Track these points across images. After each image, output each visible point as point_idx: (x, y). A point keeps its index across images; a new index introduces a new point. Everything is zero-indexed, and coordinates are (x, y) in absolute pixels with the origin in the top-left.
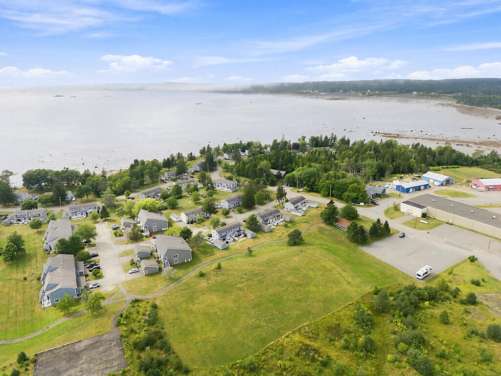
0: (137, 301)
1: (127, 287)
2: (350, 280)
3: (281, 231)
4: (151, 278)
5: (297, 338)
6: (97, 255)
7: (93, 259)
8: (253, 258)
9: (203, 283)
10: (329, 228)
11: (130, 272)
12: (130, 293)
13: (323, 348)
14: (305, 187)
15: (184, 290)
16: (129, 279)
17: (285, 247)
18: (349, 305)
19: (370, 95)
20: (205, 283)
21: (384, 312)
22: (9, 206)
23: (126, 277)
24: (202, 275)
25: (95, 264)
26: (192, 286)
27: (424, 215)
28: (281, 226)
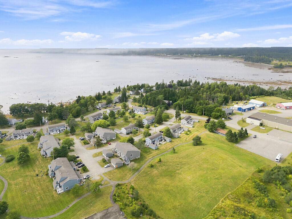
0: (119, 185)
1: (107, 176)
2: (241, 165)
3: (185, 137)
4: (120, 170)
5: (228, 202)
6: (79, 157)
7: (77, 159)
8: (176, 154)
9: (155, 172)
10: (211, 133)
11: (105, 166)
13: (246, 207)
14: (187, 110)
15: (145, 176)
16: (106, 171)
17: (191, 147)
18: (248, 180)
20: (156, 171)
21: (269, 182)
23: (104, 170)
26: (149, 174)
28: (184, 133)
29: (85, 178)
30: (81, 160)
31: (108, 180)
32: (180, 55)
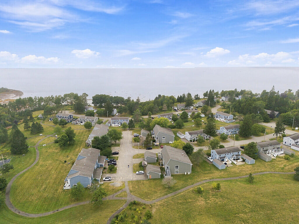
4: (153, 183)
9: (201, 202)
11: (137, 173)
12: (132, 193)
16: (135, 179)
23: (133, 177)
24: (200, 192)
25: (113, 160)
28: (282, 157)
29: (105, 180)
30: (118, 157)
31: (128, 191)
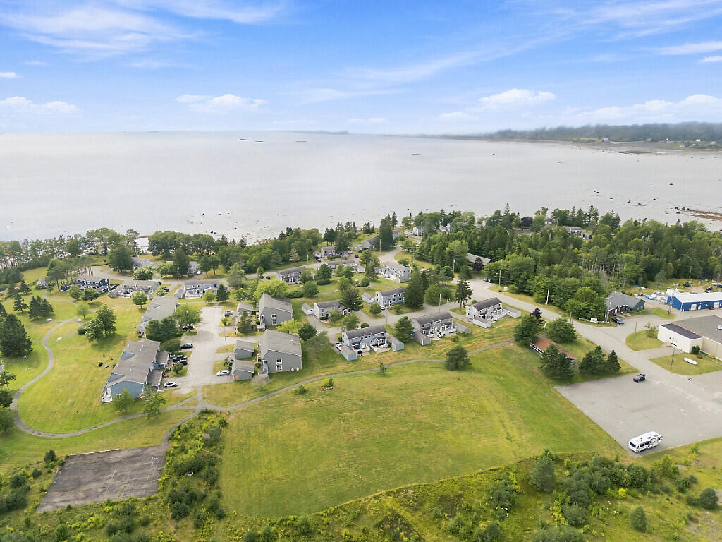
0: (207, 412)
1: (206, 392)
2: (514, 433)
3: (444, 347)
4: (239, 386)
5: (389, 502)
6: (191, 347)
7: (183, 351)
8: (385, 379)
9: (300, 403)
10: (520, 350)
11: (218, 373)
12: (205, 401)
13: (421, 525)
14: (512, 286)
15: (271, 408)
16: (213, 382)
17: (439, 370)
18: (492, 470)
19: (698, 148)
20: (302, 404)
21: (542, 491)
22: (124, 274)
23: (212, 380)
24: (303, 392)
25: (182, 358)
26: (284, 405)
27: (695, 351)
28: (449, 338)
29: (166, 387)
30: (191, 353)
31: (201, 398)
32: (651, 141)
